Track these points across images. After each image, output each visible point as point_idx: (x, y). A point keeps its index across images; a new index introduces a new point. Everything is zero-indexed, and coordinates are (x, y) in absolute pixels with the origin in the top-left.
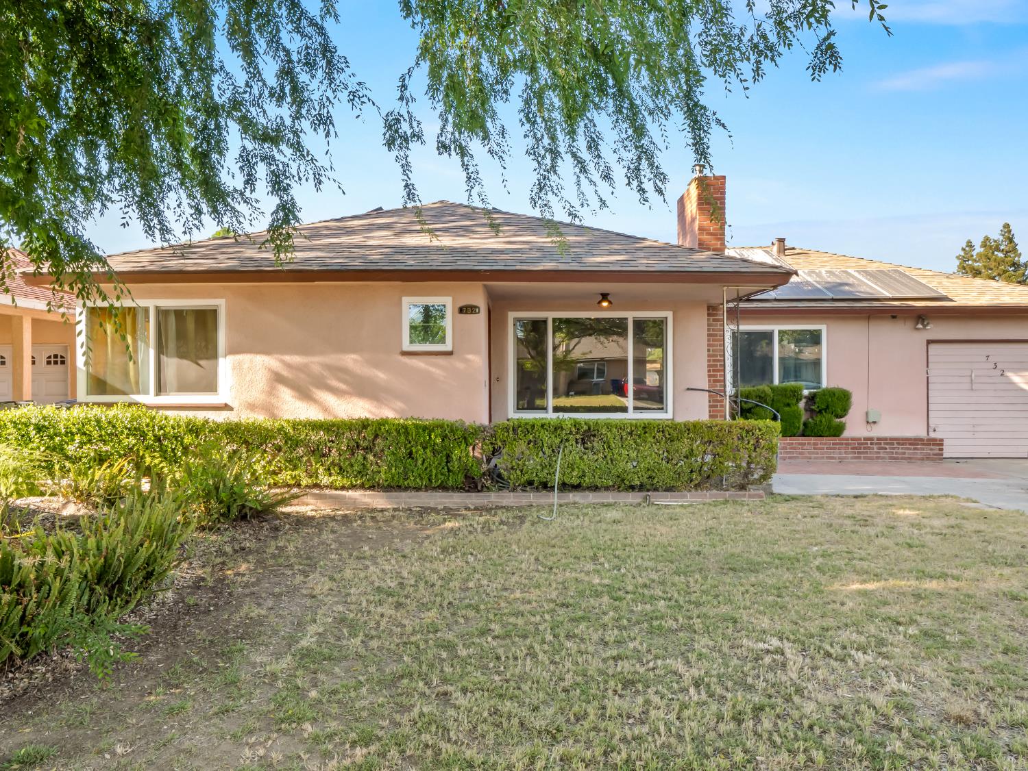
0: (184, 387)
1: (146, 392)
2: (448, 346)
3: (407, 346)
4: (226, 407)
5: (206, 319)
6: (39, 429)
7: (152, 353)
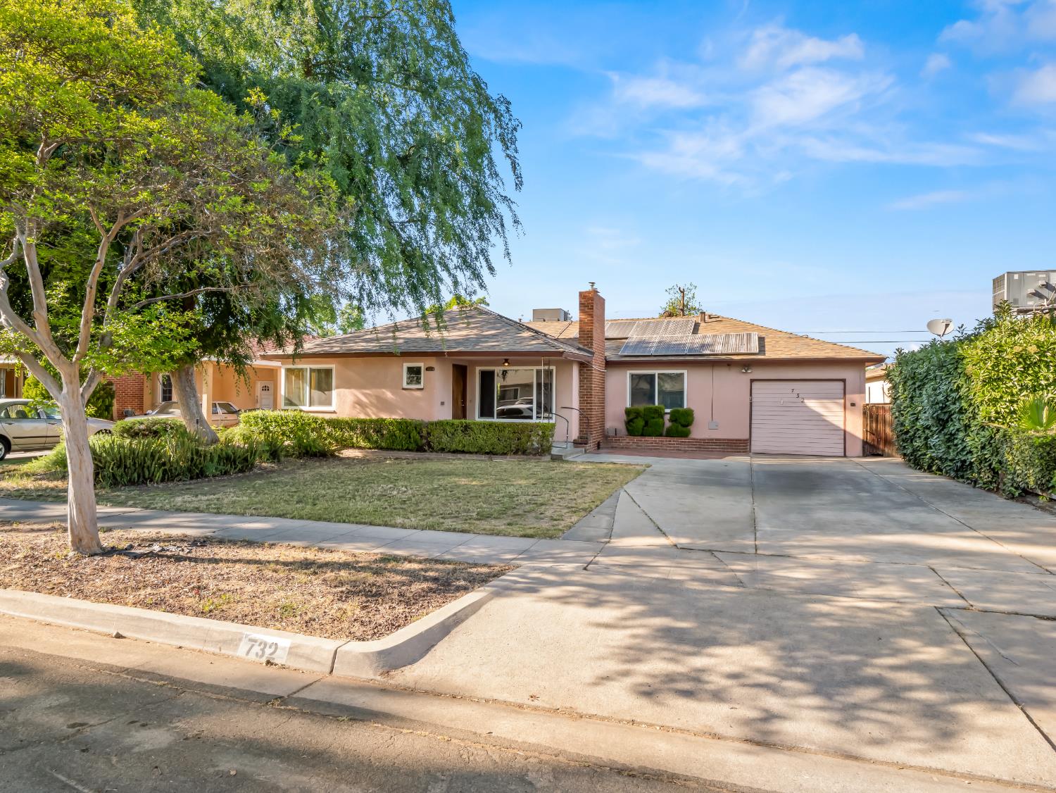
0: (321, 403)
1: (304, 405)
2: (421, 386)
3: (405, 385)
4: (334, 412)
5: (328, 372)
6: (262, 419)
7: (308, 388)
